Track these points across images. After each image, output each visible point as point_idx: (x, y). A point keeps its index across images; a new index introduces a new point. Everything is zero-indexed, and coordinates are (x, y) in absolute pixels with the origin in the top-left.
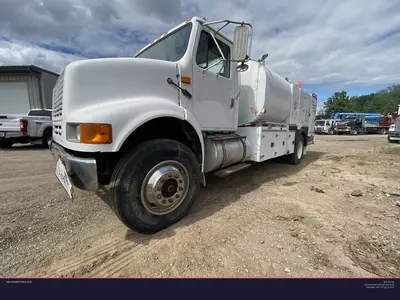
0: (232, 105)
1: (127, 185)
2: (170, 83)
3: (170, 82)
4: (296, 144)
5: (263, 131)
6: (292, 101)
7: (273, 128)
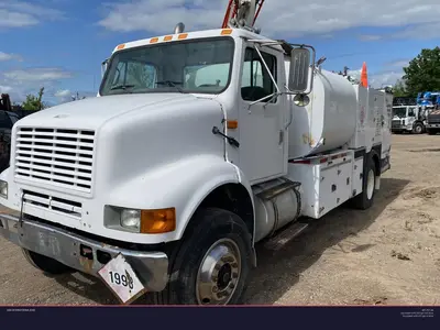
0: (281, 140)
1: (185, 279)
2: (215, 133)
3: (216, 131)
4: (364, 177)
5: (322, 170)
6: (358, 111)
7: (335, 162)
